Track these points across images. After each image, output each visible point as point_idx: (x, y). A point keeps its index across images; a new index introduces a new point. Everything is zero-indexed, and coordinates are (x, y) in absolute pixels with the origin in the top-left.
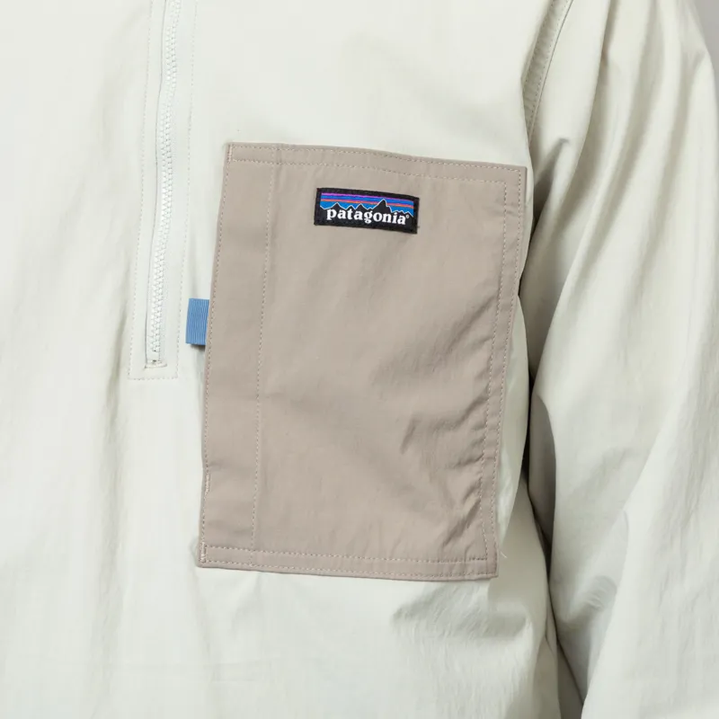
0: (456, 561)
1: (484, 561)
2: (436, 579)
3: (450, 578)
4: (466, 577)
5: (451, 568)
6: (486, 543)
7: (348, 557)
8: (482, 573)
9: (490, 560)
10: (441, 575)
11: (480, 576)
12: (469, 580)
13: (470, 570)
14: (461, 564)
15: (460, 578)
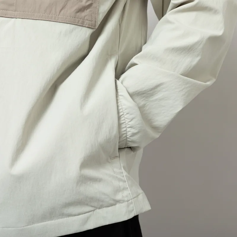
0: (81, 19)
1: (91, 22)
2: (73, 23)
3: (78, 24)
4: (84, 26)
5: (79, 21)
6: (92, 17)
7: (44, 14)
8: (90, 25)
9: (93, 22)
10: (75, 23)
11: (89, 26)
12: (85, 27)
13: (85, 23)
14: (82, 21)
15: (82, 25)
